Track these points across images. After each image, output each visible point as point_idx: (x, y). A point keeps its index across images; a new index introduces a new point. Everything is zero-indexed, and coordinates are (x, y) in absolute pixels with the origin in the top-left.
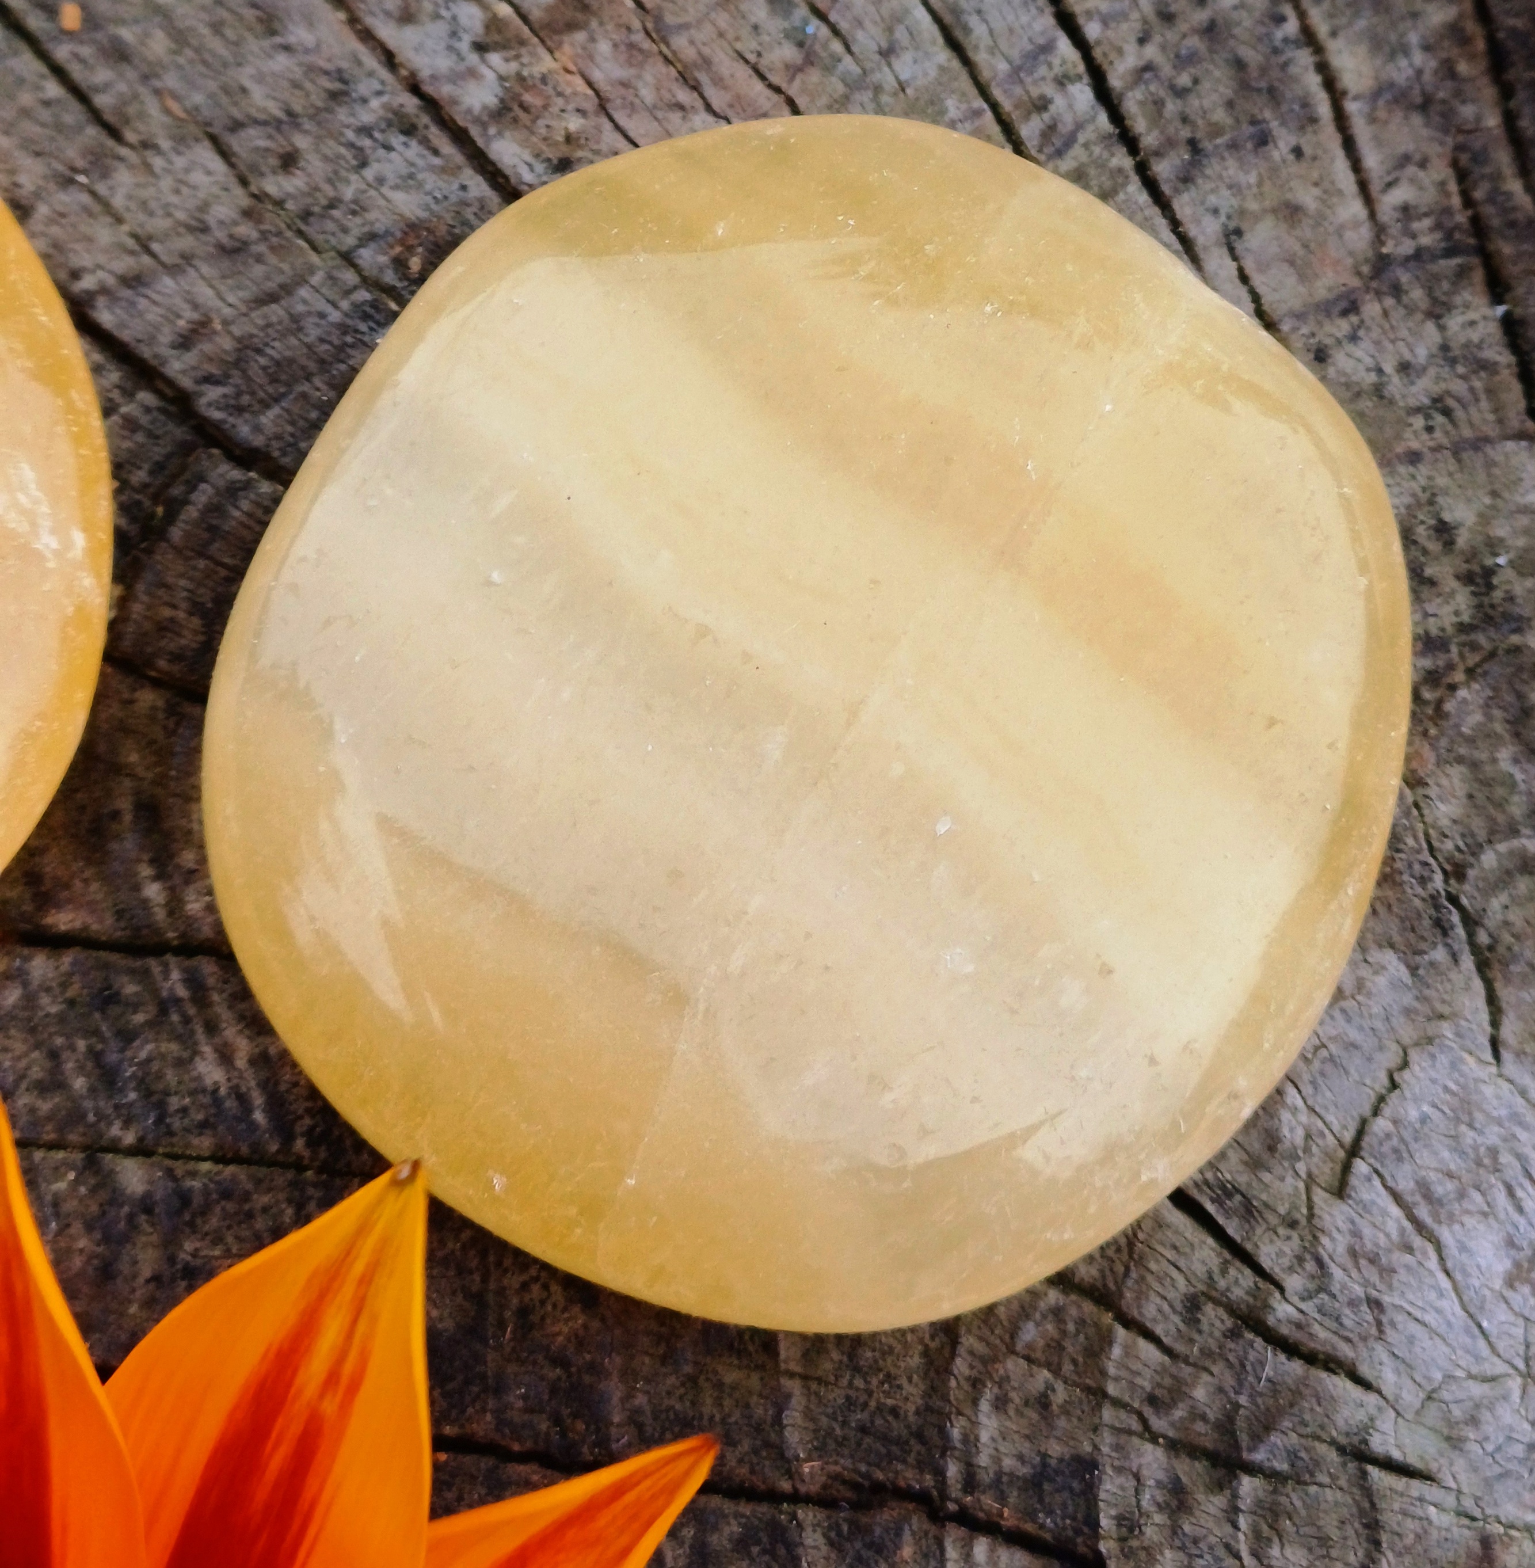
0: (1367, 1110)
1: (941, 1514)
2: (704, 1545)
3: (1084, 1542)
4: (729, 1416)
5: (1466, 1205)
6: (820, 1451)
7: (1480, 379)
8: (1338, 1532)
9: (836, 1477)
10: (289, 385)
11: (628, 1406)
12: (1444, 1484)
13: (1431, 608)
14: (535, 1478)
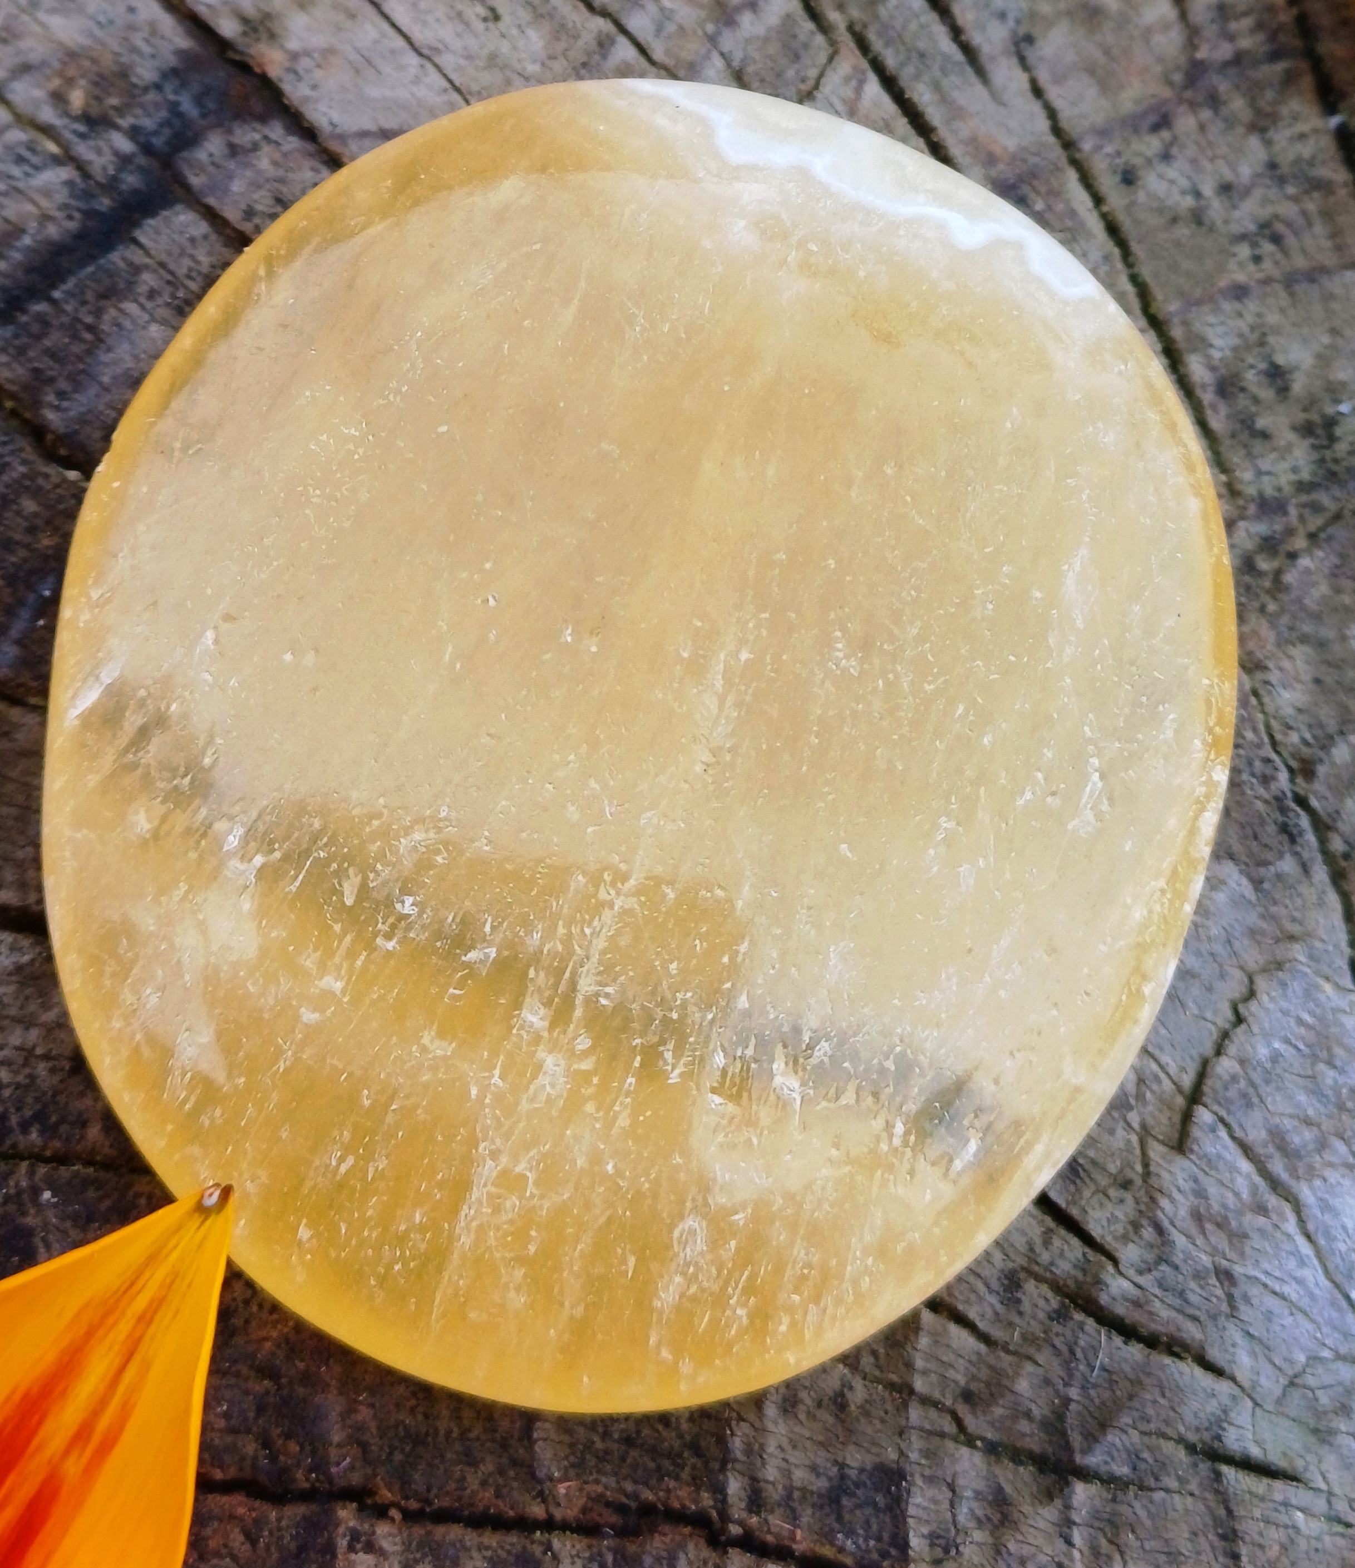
0: (1208, 1049)
1: (723, 1538)
5: (1327, 1156)
6: (577, 1467)
7: (1311, 199)
8: (1189, 1545)
9: (598, 1499)
11: (349, 1422)
12: (1312, 1485)
13: (1264, 465)
14: (241, 1511)
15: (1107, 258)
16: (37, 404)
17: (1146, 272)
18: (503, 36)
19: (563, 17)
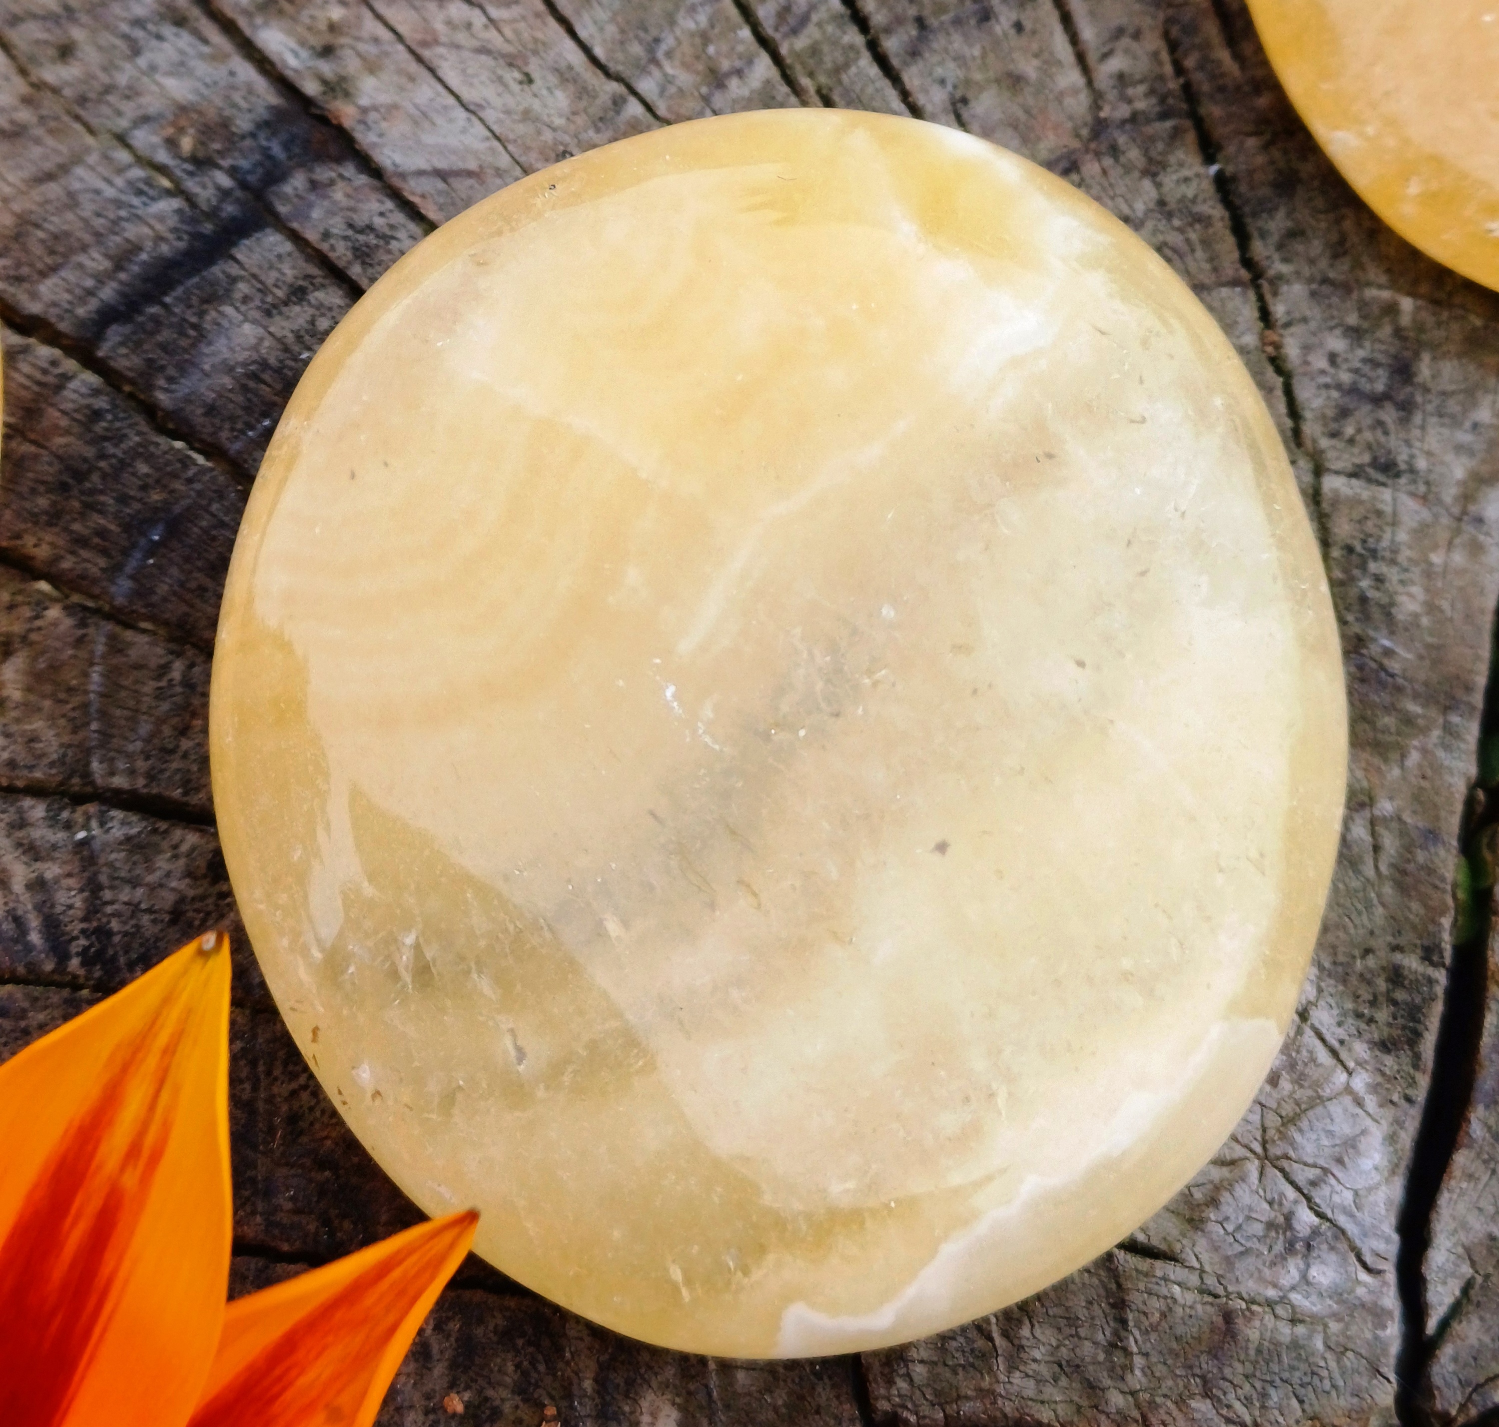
7: (1195, 231)
8: (1085, 1312)
10: (65, 256)
12: (1187, 1264)
16: (151, 387)
18: (535, 95)
19: (585, 81)
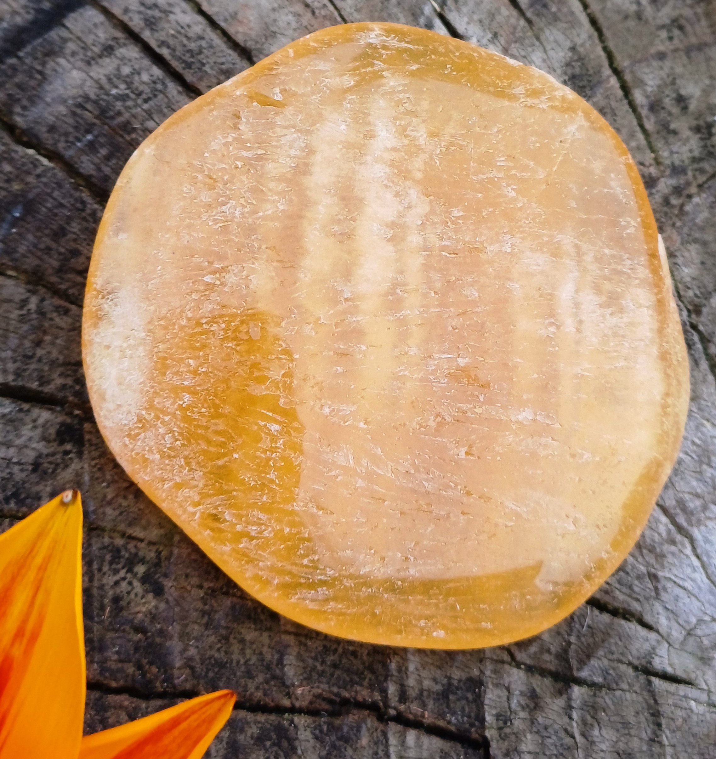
1: (386, 717)
2: (235, 742)
3: (476, 731)
4: (250, 660)
5: (708, 514)
6: (308, 679)
7: (700, 6)
8: (634, 719)
9: (319, 696)
11: (185, 656)
12: (699, 687)
13: (675, 148)
14: (126, 703)
15: (590, 37)
16: (11, 113)
17: (611, 45)
